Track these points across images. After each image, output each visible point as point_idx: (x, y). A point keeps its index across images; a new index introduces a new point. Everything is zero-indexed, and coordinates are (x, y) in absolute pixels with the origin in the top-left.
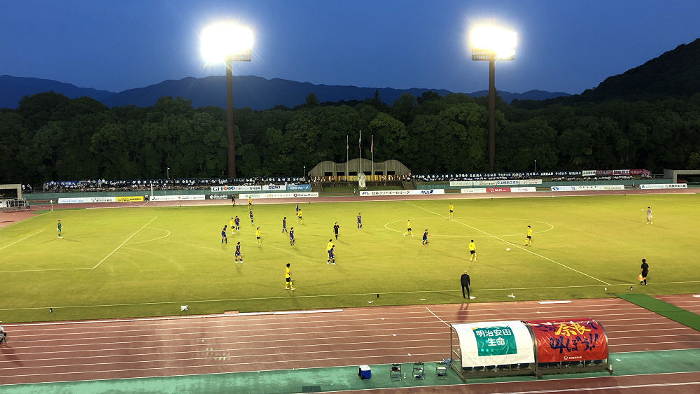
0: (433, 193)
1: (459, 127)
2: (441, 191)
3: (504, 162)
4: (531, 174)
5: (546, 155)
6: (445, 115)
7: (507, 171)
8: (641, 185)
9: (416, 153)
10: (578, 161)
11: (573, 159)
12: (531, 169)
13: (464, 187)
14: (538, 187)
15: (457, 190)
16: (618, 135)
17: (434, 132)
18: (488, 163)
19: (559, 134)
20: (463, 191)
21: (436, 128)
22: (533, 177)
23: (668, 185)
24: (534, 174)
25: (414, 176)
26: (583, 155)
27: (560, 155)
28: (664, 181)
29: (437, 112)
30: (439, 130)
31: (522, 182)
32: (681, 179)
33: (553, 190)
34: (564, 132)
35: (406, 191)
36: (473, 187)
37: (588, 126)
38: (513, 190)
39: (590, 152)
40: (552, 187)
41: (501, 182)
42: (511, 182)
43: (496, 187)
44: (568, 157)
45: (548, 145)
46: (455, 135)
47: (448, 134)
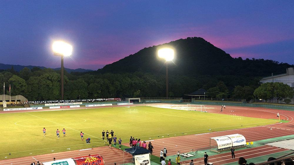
0: (38, 109)
1: (49, 82)
2: (41, 108)
3: (67, 96)
5: (84, 93)
6: (43, 77)
7: (69, 99)
8: (118, 104)
9: (30, 92)
10: (95, 95)
13: (51, 106)
14: (81, 105)
15: (48, 107)
16: (110, 85)
17: (38, 84)
18: (61, 96)
19: (89, 85)
20: (50, 108)
21: (39, 82)
22: (79, 102)
24: (79, 100)
25: (29, 102)
26: (98, 93)
27: (89, 93)
28: (126, 102)
29: (40, 76)
30: (41, 83)
31: (75, 103)
32: (131, 101)
33: (86, 106)
34: (91, 84)
35: (25, 108)
36: (55, 106)
37: (99, 82)
38: (71, 107)
39: (100, 92)
40: (86, 105)
41: (66, 104)
42: (70, 104)
43: (64, 106)
44: (92, 94)
45: (84, 89)
46: (47, 85)
47: (44, 84)
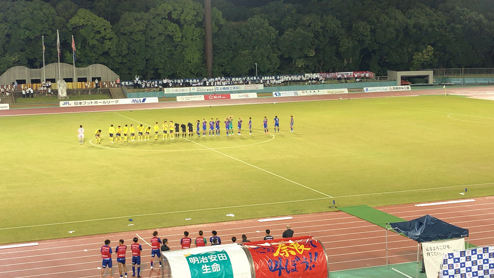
0: (146, 102)
1: (173, 27)
2: (155, 100)
3: (222, 66)
4: (252, 78)
5: (267, 57)
6: (156, 12)
7: (227, 75)
8: (365, 89)
9: (123, 57)
10: (300, 63)
11: (296, 61)
12: (251, 73)
13: (180, 95)
14: (259, 93)
15: (173, 98)
16: (341, 35)
17: (144, 32)
18: (206, 67)
19: (281, 33)
20: (179, 99)
21: (146, 27)
22: (253, 82)
23: (392, 87)
24: (255, 78)
25: (123, 83)
26: (306, 57)
27: (281, 57)
28: (388, 83)
29: (147, 9)
30: (151, 30)
31: (243, 87)
32: (405, 80)
33: (275, 96)
34: (286, 32)
35: (114, 100)
36: (191, 94)
37: (309, 26)
38: (233, 96)
39: (312, 53)
40: (274, 93)
41: (220, 89)
42: (231, 88)
43: (215, 94)
44: (290, 60)
45: (269, 46)
46: (168, 35)
47: (160, 34)
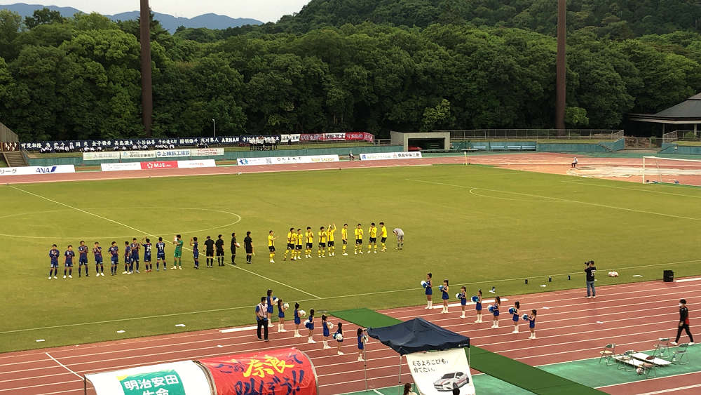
0: (56, 171)
1: (92, 65)
2: (70, 169)
3: (166, 123)
4: (207, 140)
5: (229, 112)
6: (70, 46)
7: (170, 135)
8: (361, 155)
9: (24, 108)
10: (274, 121)
11: (268, 118)
12: (207, 133)
13: (105, 161)
14: (217, 159)
15: (96, 164)
16: (329, 82)
17: (53, 74)
18: (143, 123)
19: (247, 80)
20: (105, 167)
21: (57, 66)
22: (211, 145)
23: (397, 153)
24: (212, 140)
25: (23, 145)
26: (282, 112)
27: (247, 111)
28: (391, 148)
29: (59, 42)
30: (63, 71)
31: (195, 152)
32: (414, 145)
33: (240, 164)
34: (254, 78)
35: (11, 169)
36: (120, 161)
37: (286, 69)
38: (182, 164)
39: (291, 107)
40: (239, 160)
41: (163, 153)
42: (179, 152)
43: (155, 160)
44: (260, 115)
45: (231, 97)
46: (88, 78)
47: (77, 77)
